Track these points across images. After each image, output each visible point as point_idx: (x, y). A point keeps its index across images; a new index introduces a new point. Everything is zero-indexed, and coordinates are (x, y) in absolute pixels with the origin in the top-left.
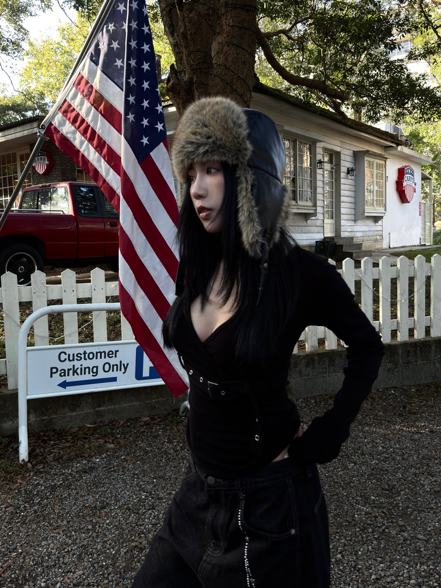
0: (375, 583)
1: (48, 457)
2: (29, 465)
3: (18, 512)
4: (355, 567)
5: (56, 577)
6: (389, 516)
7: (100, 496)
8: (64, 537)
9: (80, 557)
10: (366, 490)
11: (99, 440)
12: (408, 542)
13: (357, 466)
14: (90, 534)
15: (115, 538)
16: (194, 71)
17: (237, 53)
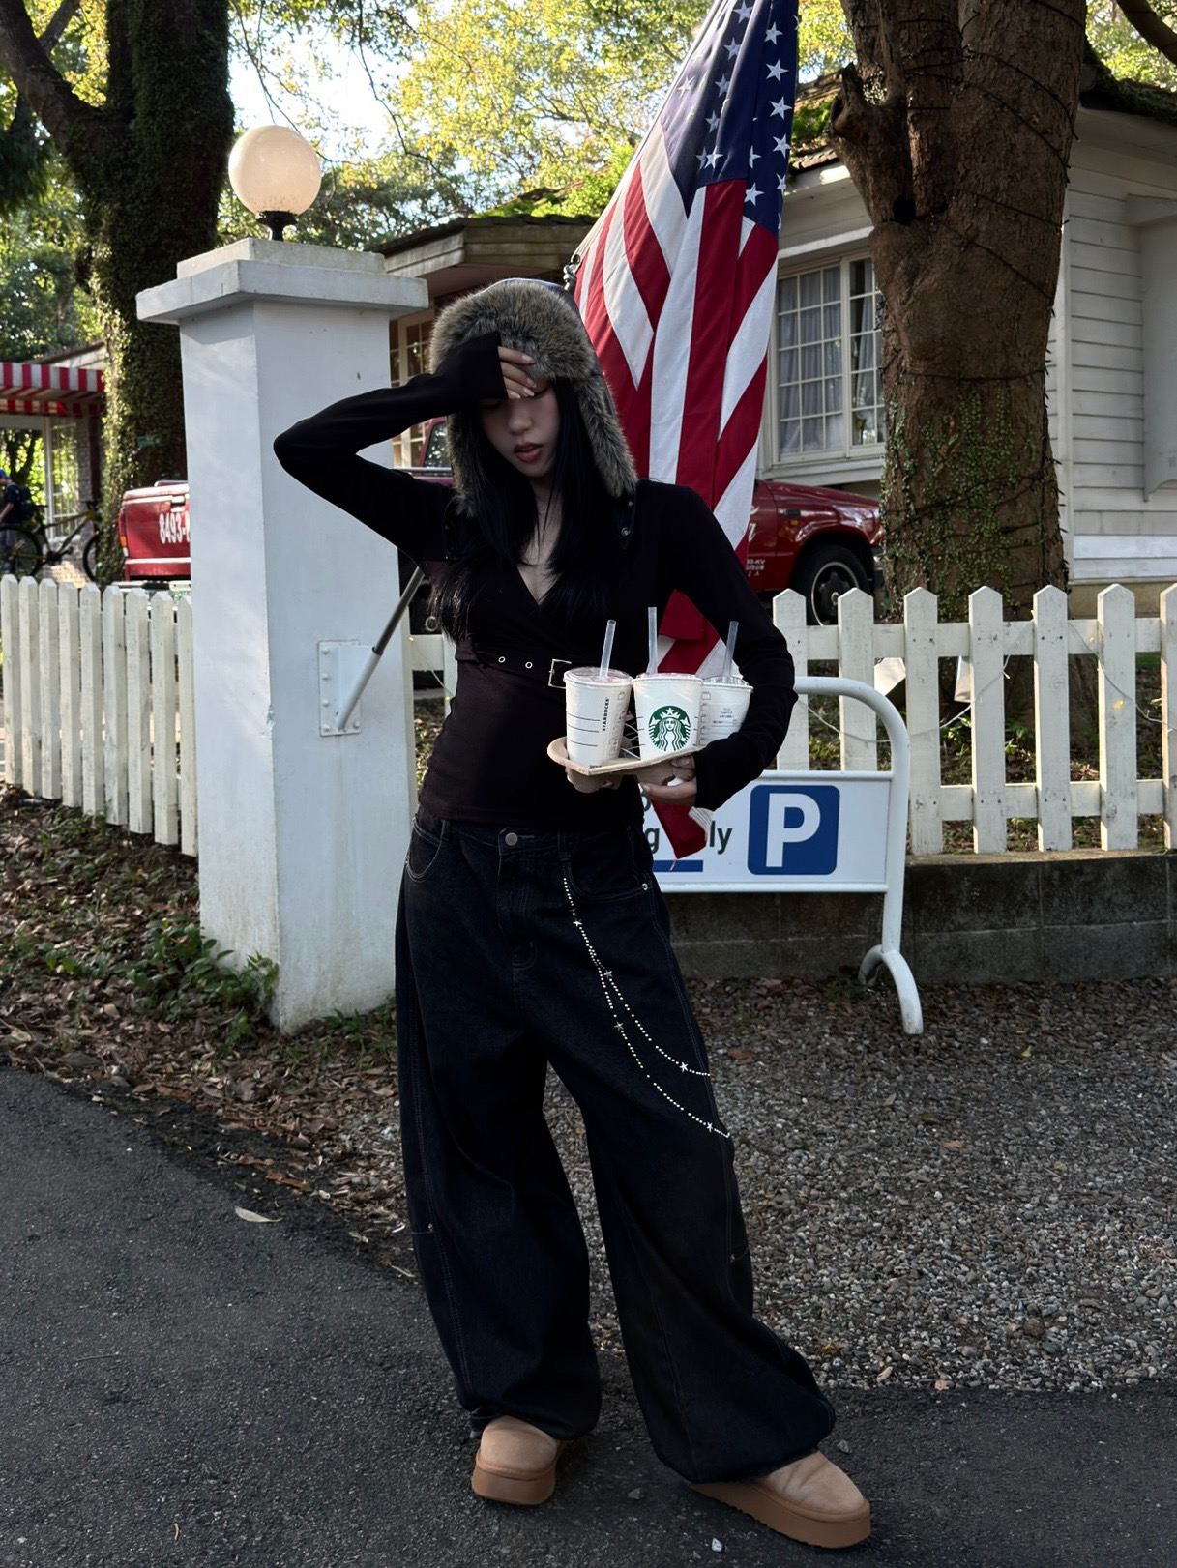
16: (907, 75)
17: (1032, 21)
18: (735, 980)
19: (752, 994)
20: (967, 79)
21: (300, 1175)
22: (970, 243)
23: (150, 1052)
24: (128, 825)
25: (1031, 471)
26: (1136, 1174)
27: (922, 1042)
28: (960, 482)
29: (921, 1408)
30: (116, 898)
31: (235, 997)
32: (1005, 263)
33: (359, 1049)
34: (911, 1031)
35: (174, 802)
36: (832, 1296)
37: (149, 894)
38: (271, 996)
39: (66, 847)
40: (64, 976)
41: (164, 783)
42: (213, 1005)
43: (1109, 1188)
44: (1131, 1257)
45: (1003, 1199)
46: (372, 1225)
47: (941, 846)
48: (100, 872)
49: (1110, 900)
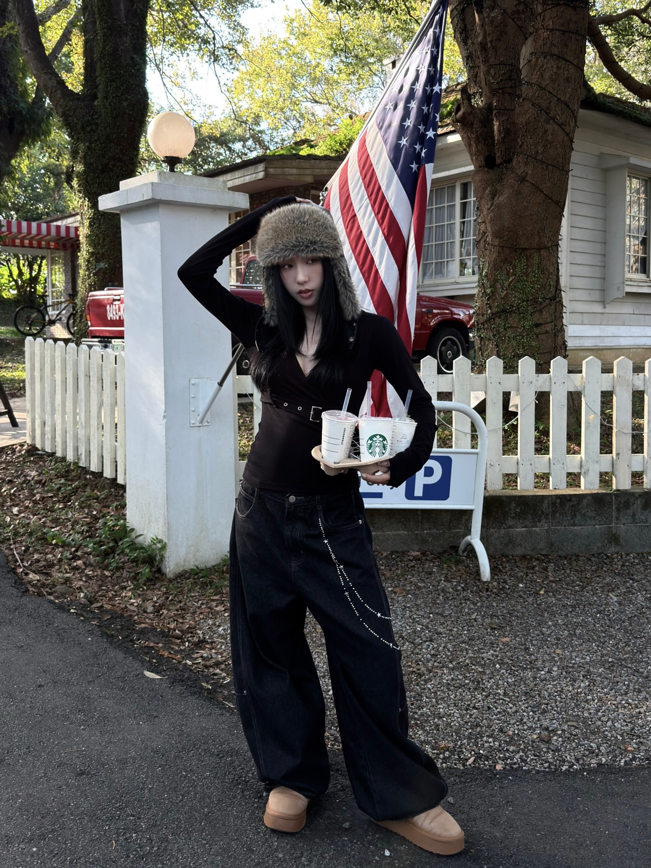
16: (493, 92)
17: (558, 67)
18: (397, 552)
19: (405, 559)
20: (524, 96)
21: (177, 652)
22: (523, 179)
23: (100, 586)
24: (89, 467)
25: (550, 295)
26: (596, 657)
27: (490, 585)
28: (515, 301)
29: (489, 780)
30: (83, 505)
31: (144, 558)
32: (540, 190)
33: (207, 586)
34: (485, 580)
35: (114, 457)
36: (445, 719)
37: (100, 503)
38: (162, 557)
39: (58, 478)
40: (57, 545)
41: (109, 447)
42: (133, 561)
43: (583, 664)
44: (594, 700)
45: (530, 669)
46: (213, 679)
47: (501, 487)
48: (75, 491)
49: (584, 515)
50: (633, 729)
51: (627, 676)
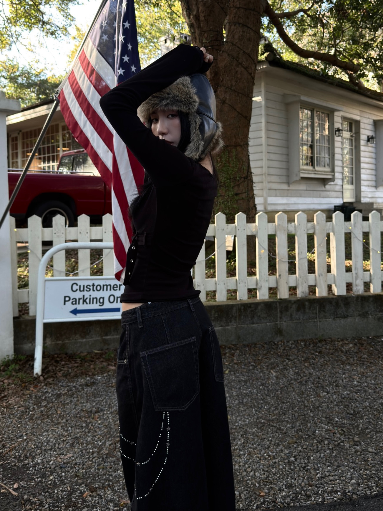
0: (319, 480)
1: (58, 373)
2: (42, 378)
3: (28, 411)
4: (304, 468)
5: (51, 457)
6: (347, 434)
7: (97, 404)
8: (62, 431)
9: (72, 445)
10: (332, 413)
11: (103, 363)
12: (359, 453)
13: (329, 395)
14: (83, 430)
15: (103, 434)
22: (224, 102)
25: (244, 175)
26: (253, 419)
32: (235, 109)
44: (244, 455)
47: (205, 299)
49: (259, 316)
50: (268, 476)
51: (272, 433)
